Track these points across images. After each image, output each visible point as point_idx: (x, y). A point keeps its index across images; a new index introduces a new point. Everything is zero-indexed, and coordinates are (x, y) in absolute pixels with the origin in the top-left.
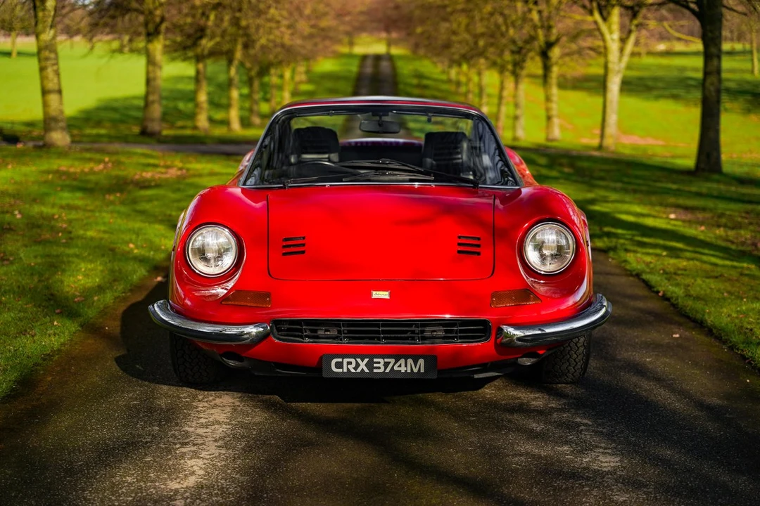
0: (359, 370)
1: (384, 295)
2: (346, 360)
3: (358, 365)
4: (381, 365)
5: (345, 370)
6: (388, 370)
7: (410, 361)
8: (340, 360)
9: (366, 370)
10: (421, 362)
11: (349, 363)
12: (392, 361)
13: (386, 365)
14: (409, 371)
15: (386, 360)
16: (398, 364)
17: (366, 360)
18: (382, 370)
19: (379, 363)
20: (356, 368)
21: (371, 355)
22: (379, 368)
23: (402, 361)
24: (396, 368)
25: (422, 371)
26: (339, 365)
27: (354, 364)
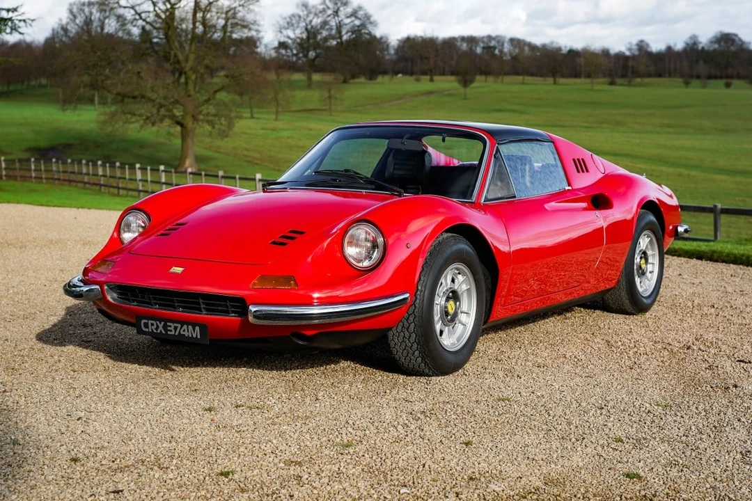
0: (159, 331)
1: (179, 270)
2: (150, 322)
3: (158, 327)
4: (172, 328)
5: (150, 330)
6: (176, 334)
7: (190, 327)
8: (147, 321)
9: (164, 332)
10: (197, 328)
11: (152, 325)
12: (179, 326)
13: (176, 328)
14: (190, 336)
15: (176, 325)
16: (182, 329)
17: (163, 323)
18: (173, 333)
19: (171, 326)
20: (157, 329)
21: (166, 320)
22: (171, 331)
23: (185, 326)
24: (182, 332)
25: (199, 337)
26: (146, 325)
27: (155, 326)
